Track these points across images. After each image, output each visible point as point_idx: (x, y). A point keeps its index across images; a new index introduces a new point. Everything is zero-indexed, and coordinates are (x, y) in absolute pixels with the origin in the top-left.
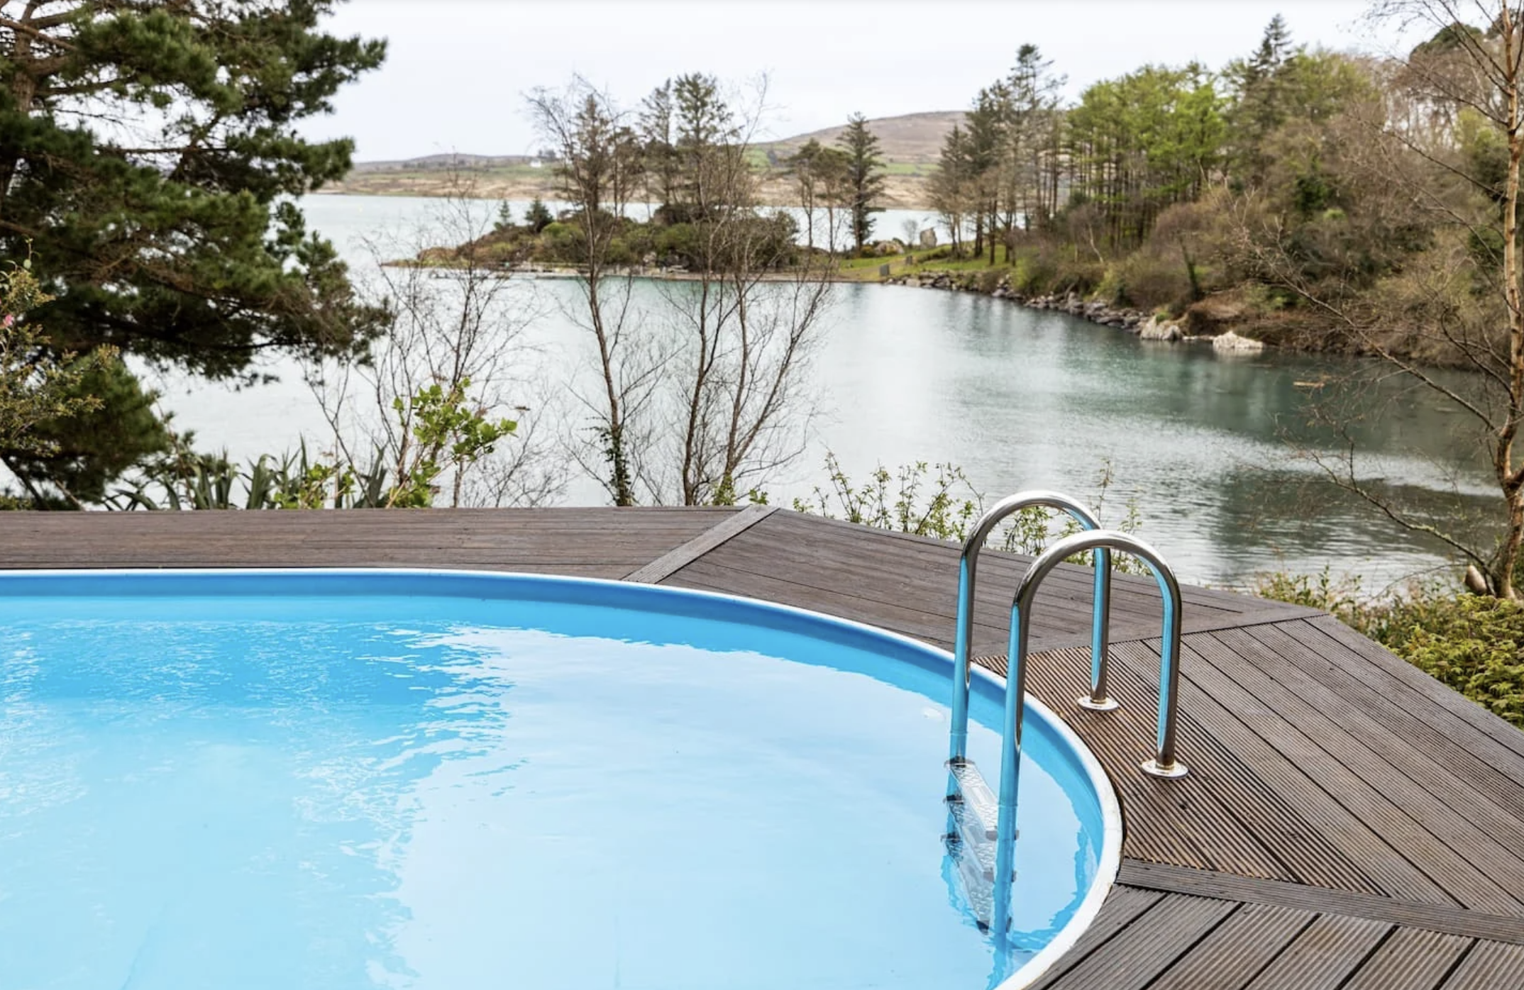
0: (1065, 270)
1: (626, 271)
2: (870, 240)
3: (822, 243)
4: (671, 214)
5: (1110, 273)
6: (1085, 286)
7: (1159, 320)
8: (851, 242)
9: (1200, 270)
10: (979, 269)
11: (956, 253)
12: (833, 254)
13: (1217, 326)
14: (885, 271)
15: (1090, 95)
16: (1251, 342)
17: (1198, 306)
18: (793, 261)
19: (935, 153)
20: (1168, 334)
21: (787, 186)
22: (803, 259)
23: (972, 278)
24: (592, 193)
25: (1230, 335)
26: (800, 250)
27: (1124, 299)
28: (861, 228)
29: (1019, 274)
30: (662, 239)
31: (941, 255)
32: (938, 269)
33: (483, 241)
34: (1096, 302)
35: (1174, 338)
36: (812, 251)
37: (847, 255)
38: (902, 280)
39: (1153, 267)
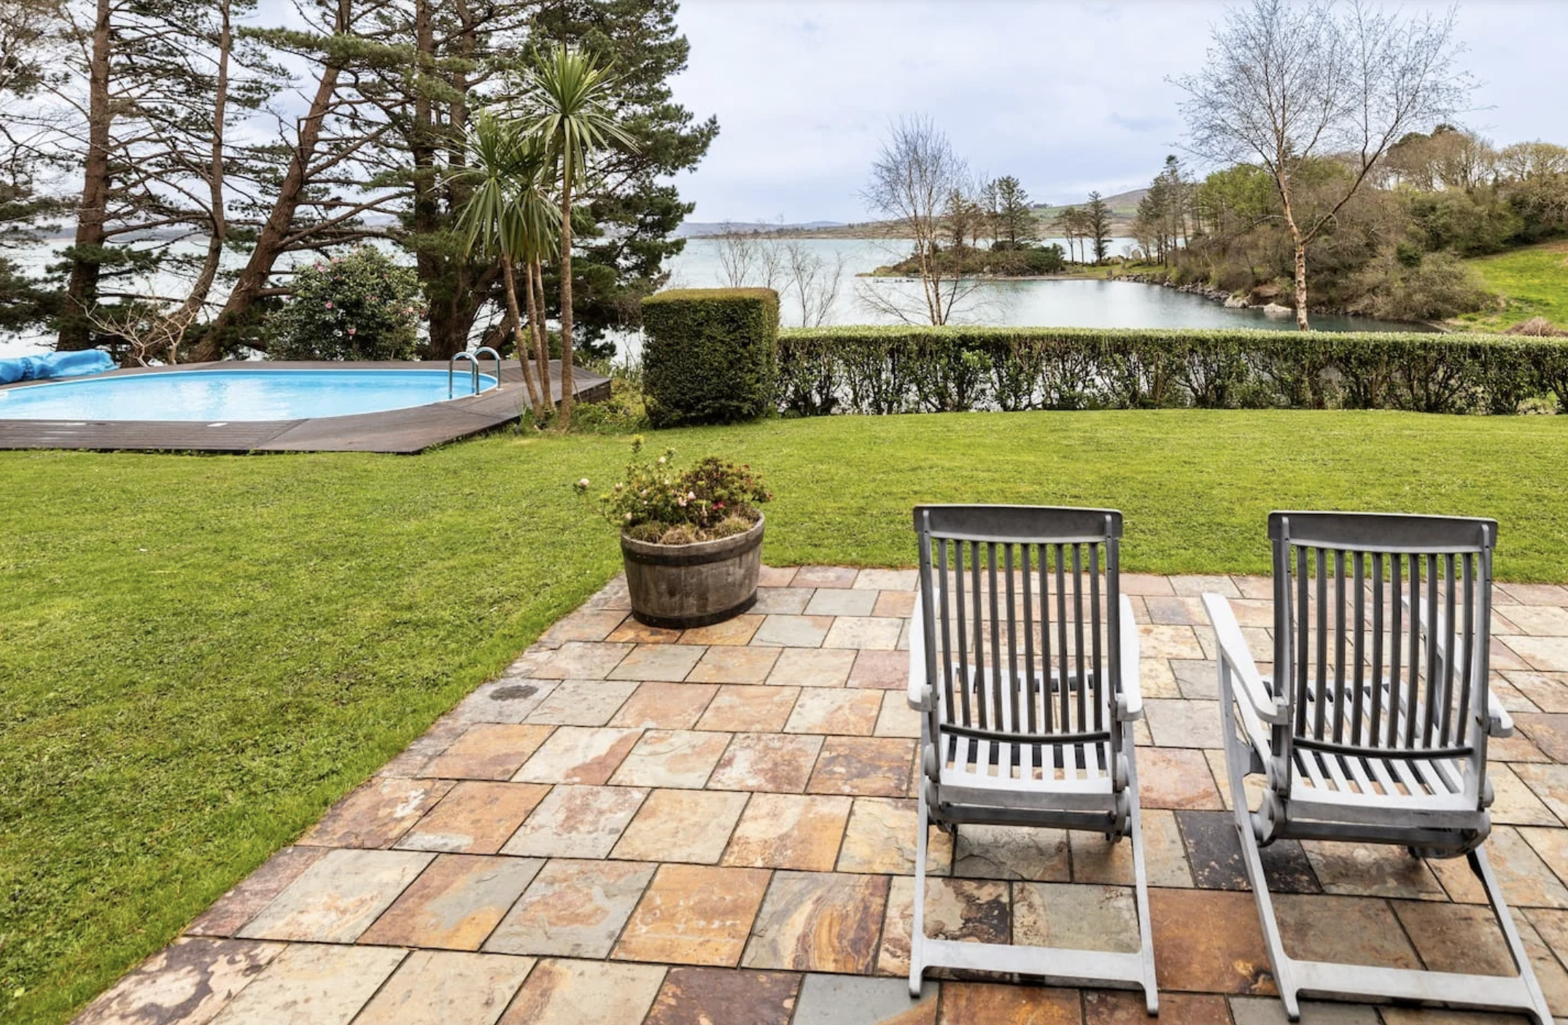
0: (1197, 271)
1: (974, 277)
2: (1106, 256)
3: (1078, 259)
4: (999, 247)
5: (1214, 272)
6: (1205, 279)
7: (1235, 297)
8: (1095, 258)
9: (1257, 270)
10: (1157, 271)
11: (1149, 263)
12: (1085, 265)
13: (1266, 300)
14: (1110, 273)
15: (1208, 178)
16: (1284, 309)
17: (1256, 290)
18: (1063, 269)
19: (1133, 210)
20: (1240, 304)
21: (1060, 231)
22: (1067, 267)
23: (1154, 276)
24: (959, 235)
25: (1272, 305)
26: (1066, 263)
27: (1221, 287)
28: (1100, 251)
29: (1174, 274)
30: (993, 260)
31: (1141, 264)
32: (1137, 271)
33: (907, 262)
34: (1210, 288)
35: (1244, 307)
36: (1074, 263)
37: (1093, 265)
38: (1118, 278)
39: (1235, 269)
